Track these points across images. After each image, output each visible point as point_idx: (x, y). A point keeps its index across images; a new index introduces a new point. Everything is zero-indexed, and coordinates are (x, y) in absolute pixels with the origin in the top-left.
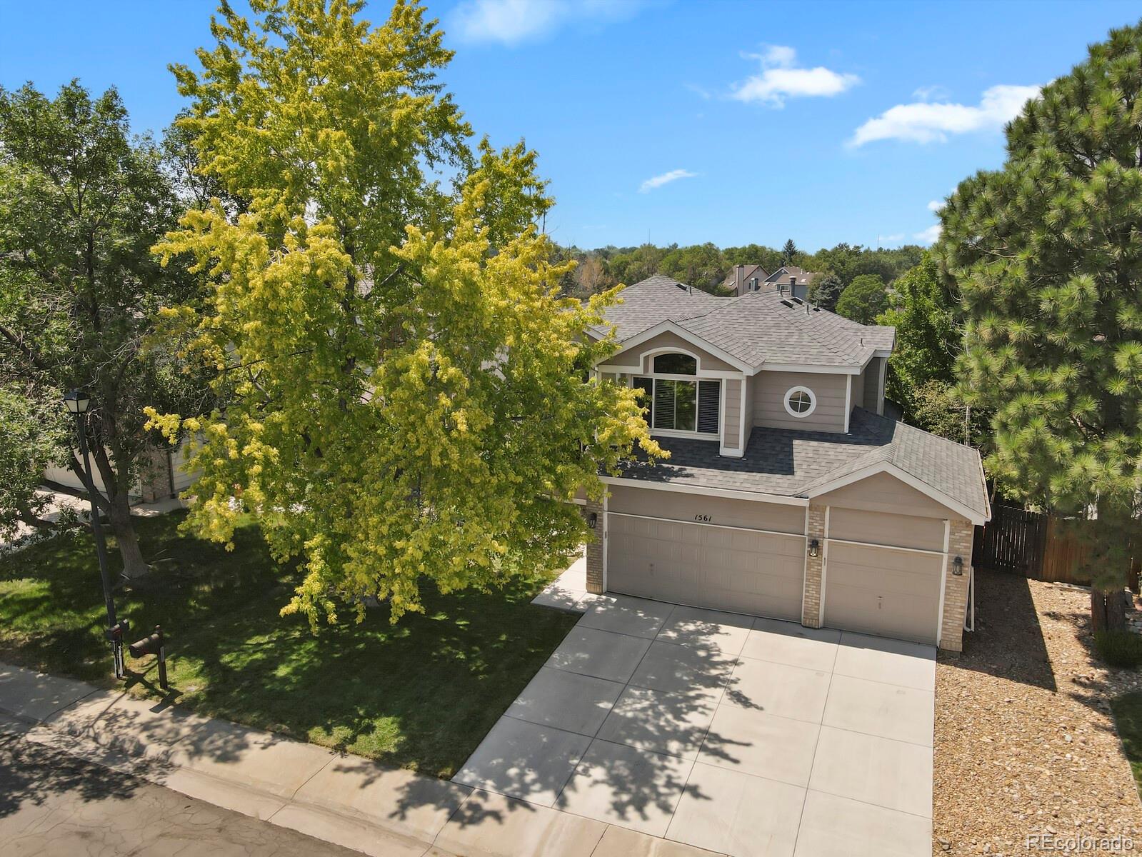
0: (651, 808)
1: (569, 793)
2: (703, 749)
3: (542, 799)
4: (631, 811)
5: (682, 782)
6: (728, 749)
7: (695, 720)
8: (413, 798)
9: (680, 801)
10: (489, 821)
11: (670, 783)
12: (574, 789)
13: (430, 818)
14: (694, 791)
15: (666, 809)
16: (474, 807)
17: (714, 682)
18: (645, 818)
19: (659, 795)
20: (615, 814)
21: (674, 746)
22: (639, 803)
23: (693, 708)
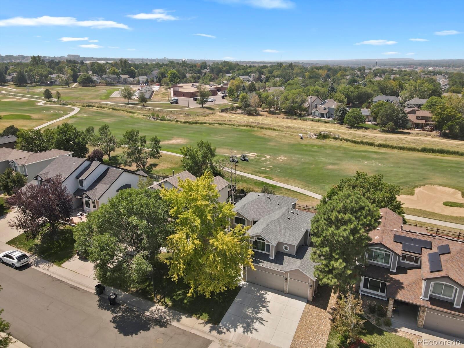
1: (236, 329)
2: (260, 322)
3: (232, 330)
4: (246, 333)
5: (255, 328)
6: (264, 322)
7: (259, 315)
8: (212, 329)
9: (254, 331)
10: (223, 333)
11: (253, 328)
12: (237, 329)
13: (214, 333)
14: (256, 330)
15: (251, 333)
16: (221, 331)
17: (264, 307)
18: (247, 334)
19: (251, 330)
20: (243, 333)
21: (255, 321)
22: (247, 331)
23: (259, 313)
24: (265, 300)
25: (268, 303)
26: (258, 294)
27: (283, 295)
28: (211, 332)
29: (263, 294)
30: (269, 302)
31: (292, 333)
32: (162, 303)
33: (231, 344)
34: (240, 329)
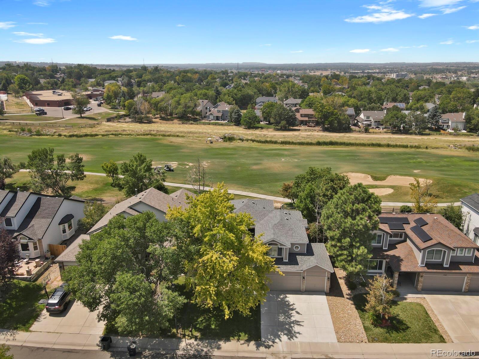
0: (294, 338)
1: (281, 339)
2: (297, 324)
3: (277, 340)
4: (292, 339)
5: (297, 332)
6: (301, 323)
7: (293, 319)
8: (258, 346)
9: (297, 335)
10: (272, 347)
11: (295, 333)
12: (281, 338)
13: (262, 349)
14: (299, 333)
15: (296, 337)
16: (268, 345)
17: (292, 310)
18: (294, 340)
19: (294, 335)
20: (289, 340)
21: (292, 325)
22: (292, 337)
23: (292, 316)
24: (289, 303)
25: (294, 306)
26: (280, 299)
27: (302, 294)
28: (259, 350)
29: (283, 298)
30: (294, 304)
31: (331, 326)
32: (189, 336)
33: (285, 355)
34: (284, 338)
